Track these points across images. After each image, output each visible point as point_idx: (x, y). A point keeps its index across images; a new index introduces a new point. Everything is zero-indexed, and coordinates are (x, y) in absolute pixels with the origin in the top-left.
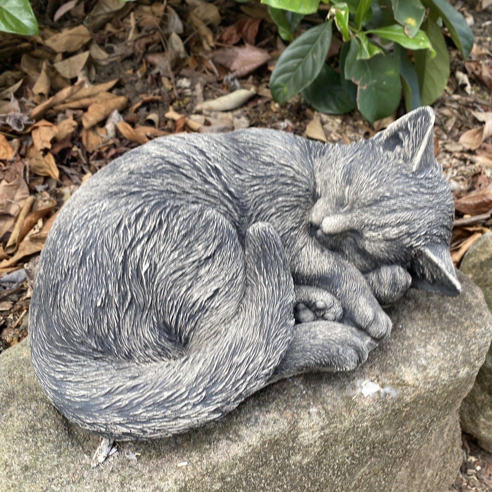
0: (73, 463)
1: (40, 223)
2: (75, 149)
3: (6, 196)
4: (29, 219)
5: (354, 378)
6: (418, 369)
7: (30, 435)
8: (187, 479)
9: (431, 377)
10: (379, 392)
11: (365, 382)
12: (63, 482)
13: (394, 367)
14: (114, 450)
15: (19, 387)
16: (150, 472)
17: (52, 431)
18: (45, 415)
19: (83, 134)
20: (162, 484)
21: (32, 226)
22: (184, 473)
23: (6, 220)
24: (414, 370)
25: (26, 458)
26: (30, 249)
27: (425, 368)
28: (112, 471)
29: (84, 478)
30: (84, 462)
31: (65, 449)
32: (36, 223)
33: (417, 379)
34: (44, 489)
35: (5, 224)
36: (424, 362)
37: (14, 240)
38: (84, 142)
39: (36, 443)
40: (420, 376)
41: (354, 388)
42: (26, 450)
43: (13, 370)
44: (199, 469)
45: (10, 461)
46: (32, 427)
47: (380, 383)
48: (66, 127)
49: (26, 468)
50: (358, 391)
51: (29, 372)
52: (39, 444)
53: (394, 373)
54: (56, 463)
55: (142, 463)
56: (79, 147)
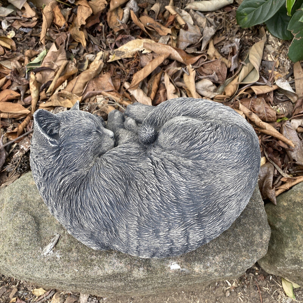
0: (34, 250)
1: (66, 83)
2: (101, 24)
3: (52, 58)
4: (60, 79)
5: (170, 259)
6: (203, 267)
7: (21, 230)
8: (76, 277)
9: (209, 272)
10: (179, 269)
11: (174, 263)
12: (28, 257)
13: (191, 262)
14: (52, 251)
15: (23, 201)
16: (63, 266)
17: (31, 231)
18: (30, 222)
19: (109, 14)
20: (66, 274)
21: (61, 83)
22: (75, 274)
23: (51, 71)
24: (202, 266)
25: (18, 240)
26: (55, 102)
27: (208, 268)
28: (49, 260)
29: (37, 258)
30: (39, 251)
31: (33, 242)
32: (64, 82)
33: (201, 271)
34: (21, 257)
35: (50, 73)
36: (208, 265)
37: (51, 90)
38: (108, 20)
39: (23, 235)
40: (203, 270)
41: (168, 263)
42: (18, 236)
43: (24, 191)
44: (82, 275)
45: (11, 238)
46: (23, 226)
47: (182, 266)
48: (101, 4)
49: (16, 245)
50: (169, 266)
51: (30, 194)
52: (24, 236)
53: (190, 265)
54: (28, 247)
55: (61, 261)
56: (104, 24)
